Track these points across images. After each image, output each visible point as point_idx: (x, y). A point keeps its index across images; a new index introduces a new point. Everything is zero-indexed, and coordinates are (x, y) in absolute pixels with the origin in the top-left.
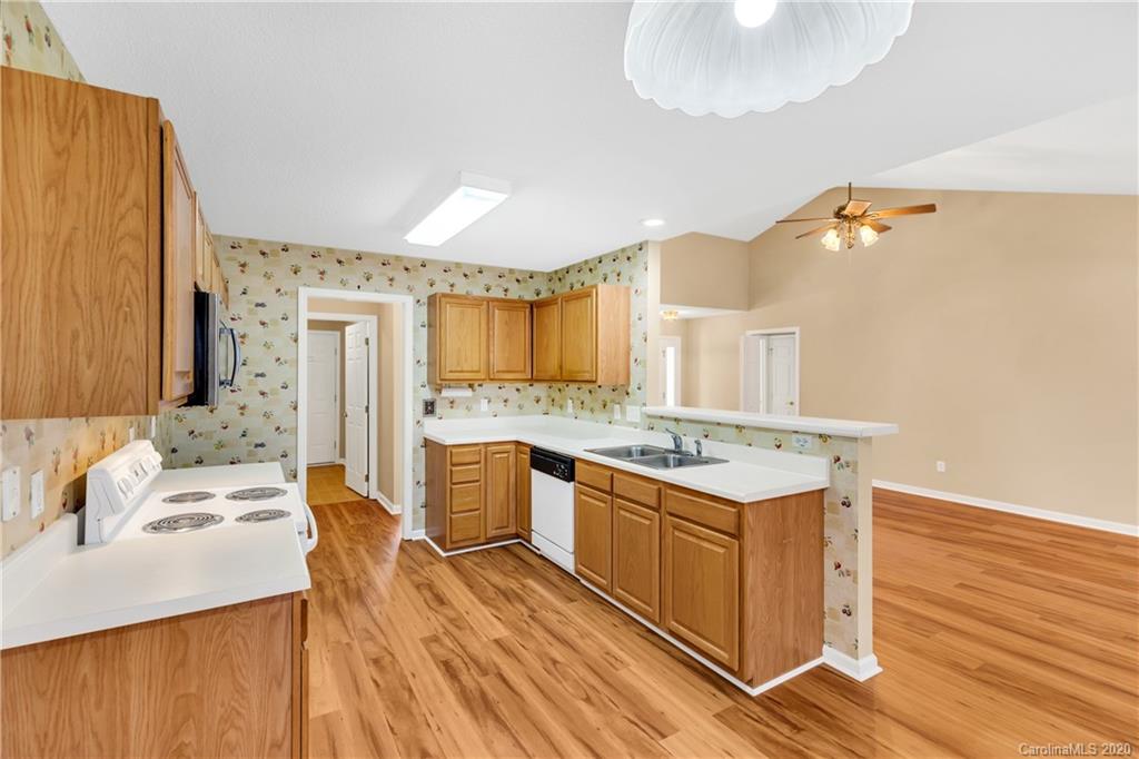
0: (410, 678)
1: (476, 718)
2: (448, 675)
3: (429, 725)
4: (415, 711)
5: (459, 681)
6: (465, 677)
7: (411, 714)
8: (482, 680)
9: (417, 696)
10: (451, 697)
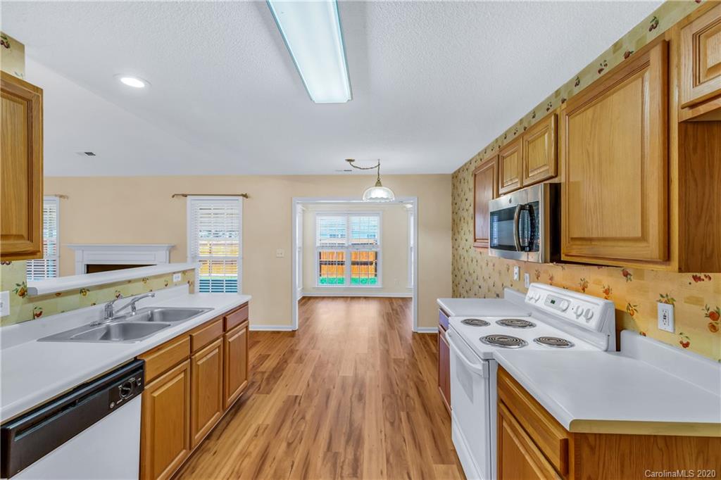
0: (385, 472)
1: (361, 430)
2: (359, 464)
3: (385, 435)
4: (389, 445)
5: (355, 455)
6: (350, 457)
7: (392, 446)
8: (341, 450)
9: (385, 455)
10: (366, 446)
